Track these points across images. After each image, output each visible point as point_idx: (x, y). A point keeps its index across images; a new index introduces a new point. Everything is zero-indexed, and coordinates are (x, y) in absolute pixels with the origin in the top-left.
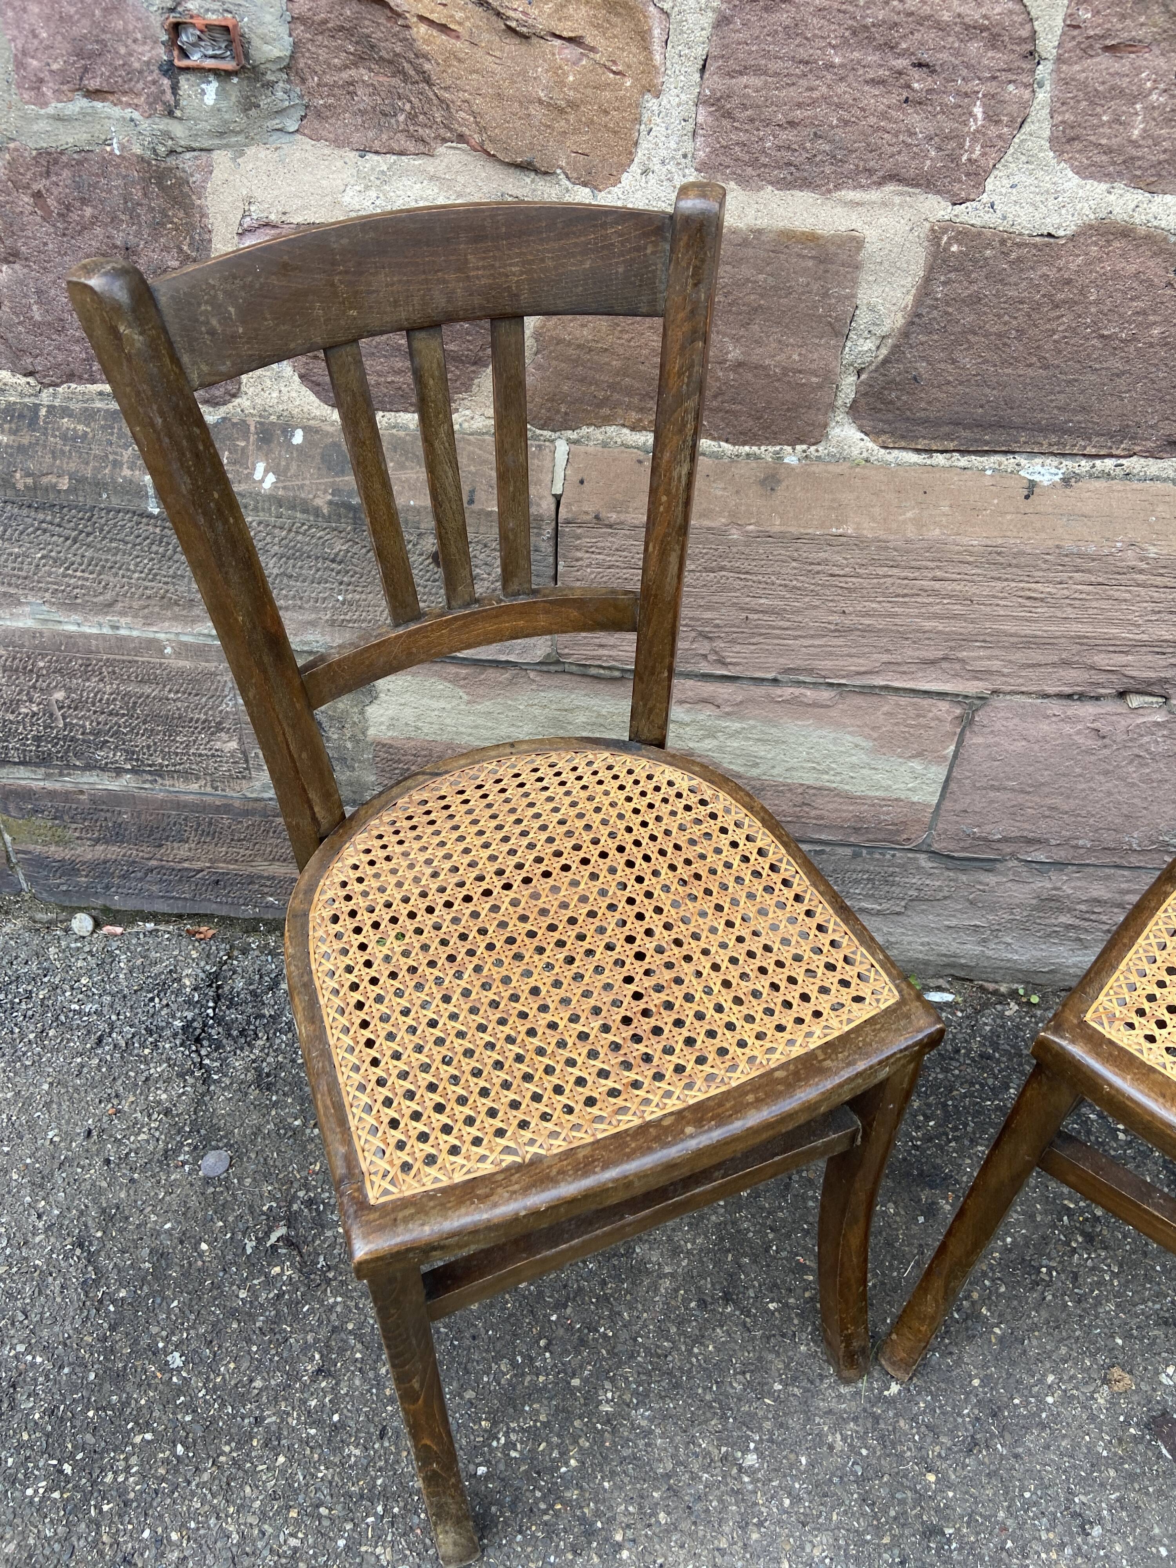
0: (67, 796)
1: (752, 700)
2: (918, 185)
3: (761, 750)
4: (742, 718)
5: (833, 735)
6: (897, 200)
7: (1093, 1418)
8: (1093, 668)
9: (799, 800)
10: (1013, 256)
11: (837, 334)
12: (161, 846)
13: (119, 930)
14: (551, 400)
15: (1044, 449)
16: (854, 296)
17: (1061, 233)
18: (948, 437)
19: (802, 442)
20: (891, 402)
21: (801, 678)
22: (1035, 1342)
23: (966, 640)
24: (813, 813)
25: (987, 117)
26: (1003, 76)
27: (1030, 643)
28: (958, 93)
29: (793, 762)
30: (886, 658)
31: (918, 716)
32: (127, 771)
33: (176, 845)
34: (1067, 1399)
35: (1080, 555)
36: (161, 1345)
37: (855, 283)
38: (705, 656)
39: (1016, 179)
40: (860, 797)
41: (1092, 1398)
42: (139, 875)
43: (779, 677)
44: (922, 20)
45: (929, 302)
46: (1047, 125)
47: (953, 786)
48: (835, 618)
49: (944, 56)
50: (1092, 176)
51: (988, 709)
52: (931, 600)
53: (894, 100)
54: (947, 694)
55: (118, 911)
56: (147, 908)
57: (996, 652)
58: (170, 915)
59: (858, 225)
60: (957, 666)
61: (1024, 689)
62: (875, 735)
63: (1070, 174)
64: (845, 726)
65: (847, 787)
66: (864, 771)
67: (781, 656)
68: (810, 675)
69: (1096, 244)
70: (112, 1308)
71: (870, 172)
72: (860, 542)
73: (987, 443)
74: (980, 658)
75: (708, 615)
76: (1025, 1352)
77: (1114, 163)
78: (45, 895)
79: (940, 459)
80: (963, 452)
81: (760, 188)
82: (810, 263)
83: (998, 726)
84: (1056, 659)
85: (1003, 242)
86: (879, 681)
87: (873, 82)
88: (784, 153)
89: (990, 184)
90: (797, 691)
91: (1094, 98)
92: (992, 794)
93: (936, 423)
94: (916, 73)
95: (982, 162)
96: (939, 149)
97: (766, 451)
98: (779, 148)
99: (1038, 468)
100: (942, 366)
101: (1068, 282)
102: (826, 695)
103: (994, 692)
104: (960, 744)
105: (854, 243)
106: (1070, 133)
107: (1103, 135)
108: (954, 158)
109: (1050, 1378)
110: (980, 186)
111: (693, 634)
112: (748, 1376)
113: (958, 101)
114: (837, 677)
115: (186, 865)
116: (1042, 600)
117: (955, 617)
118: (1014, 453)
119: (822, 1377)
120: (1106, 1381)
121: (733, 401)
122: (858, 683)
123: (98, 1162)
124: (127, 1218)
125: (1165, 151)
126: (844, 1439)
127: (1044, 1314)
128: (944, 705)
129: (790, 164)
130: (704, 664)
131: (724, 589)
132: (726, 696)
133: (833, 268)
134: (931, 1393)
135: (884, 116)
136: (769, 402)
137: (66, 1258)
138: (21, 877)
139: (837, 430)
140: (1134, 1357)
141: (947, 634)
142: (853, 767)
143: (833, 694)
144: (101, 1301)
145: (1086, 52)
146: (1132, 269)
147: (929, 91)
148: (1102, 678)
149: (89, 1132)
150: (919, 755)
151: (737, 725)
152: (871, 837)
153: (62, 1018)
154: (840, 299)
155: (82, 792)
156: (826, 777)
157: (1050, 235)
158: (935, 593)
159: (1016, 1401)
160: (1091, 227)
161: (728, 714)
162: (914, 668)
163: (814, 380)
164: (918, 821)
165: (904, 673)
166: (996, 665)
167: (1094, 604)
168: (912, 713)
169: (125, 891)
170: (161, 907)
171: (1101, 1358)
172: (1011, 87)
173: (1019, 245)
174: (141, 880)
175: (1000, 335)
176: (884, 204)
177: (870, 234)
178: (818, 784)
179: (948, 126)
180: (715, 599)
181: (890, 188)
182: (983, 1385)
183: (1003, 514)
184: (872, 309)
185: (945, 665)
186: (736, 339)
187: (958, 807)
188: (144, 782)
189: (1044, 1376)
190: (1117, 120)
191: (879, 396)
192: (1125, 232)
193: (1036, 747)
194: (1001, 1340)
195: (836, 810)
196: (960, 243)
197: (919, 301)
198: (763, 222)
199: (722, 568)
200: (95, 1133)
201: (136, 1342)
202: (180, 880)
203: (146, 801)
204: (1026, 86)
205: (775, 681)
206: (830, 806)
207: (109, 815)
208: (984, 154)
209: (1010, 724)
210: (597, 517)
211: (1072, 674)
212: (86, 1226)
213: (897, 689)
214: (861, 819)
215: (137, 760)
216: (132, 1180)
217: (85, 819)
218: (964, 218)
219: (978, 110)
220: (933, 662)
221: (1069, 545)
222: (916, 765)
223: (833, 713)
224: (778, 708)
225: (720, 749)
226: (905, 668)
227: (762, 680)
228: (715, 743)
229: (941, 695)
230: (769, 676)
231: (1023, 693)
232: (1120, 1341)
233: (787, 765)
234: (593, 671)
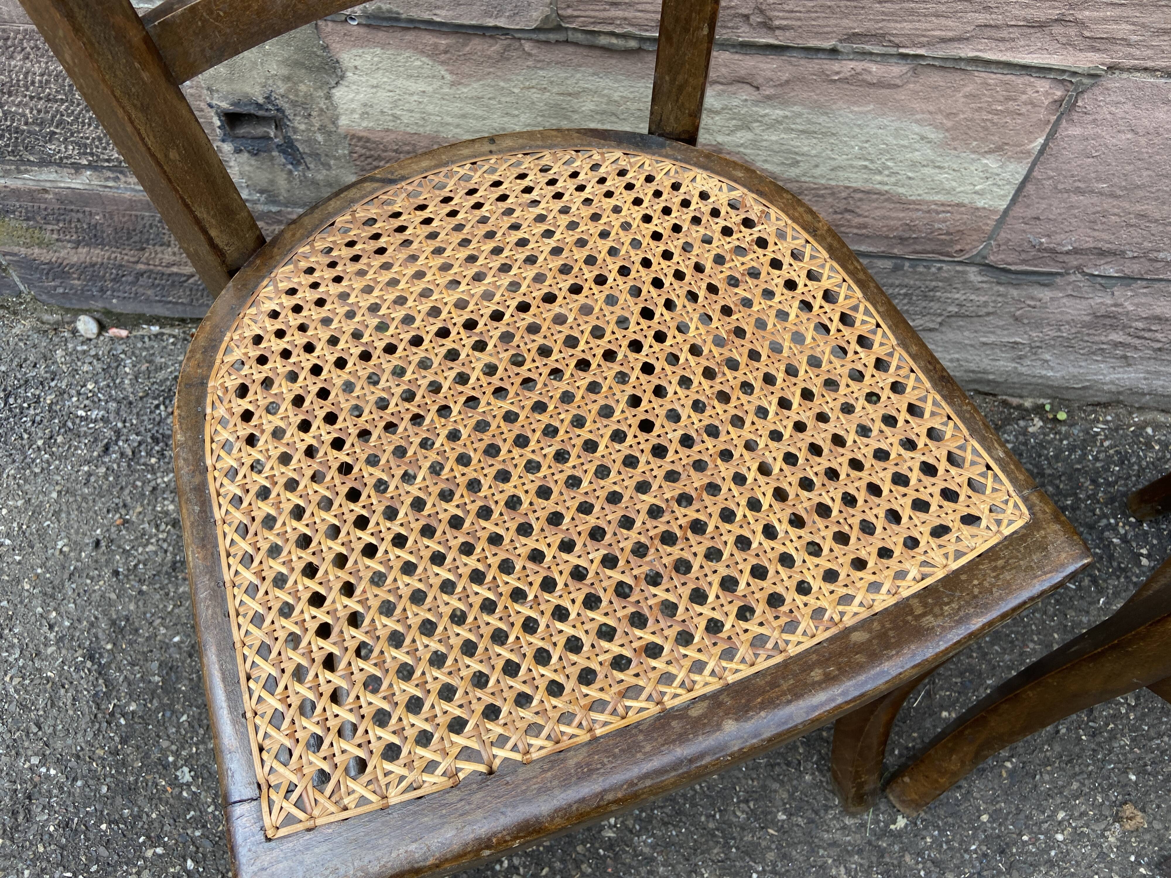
0: (31, 195)
1: (801, 80)
3: (804, 145)
4: (785, 103)
5: (897, 124)
7: (1103, 856)
9: (842, 205)
12: (143, 249)
13: (124, 333)
21: (868, 47)
22: (1047, 777)
24: (857, 220)
29: (841, 160)
30: (982, 18)
31: (1008, 99)
32: (85, 167)
33: (158, 249)
34: (1077, 837)
36: (171, 759)
38: (747, 17)
40: (914, 202)
41: (1102, 836)
42: (130, 279)
43: (840, 47)
47: (1030, 188)
51: (1096, 90)
54: (1050, 70)
55: (121, 314)
56: (147, 311)
58: (172, 319)
60: (1072, 31)
61: (1150, 64)
62: (949, 124)
64: (913, 112)
65: (901, 190)
66: (926, 170)
67: (846, 16)
68: (880, 43)
70: (123, 721)
74: (1105, 20)
76: (1035, 787)
78: (44, 297)
83: (1104, 112)
86: (967, 51)
90: (859, 66)
92: (1074, 198)
102: (896, 70)
103: (1111, 68)
104: (1051, 136)
109: (1061, 815)
112: (751, 804)
114: (914, 45)
115: (175, 269)
119: (827, 808)
120: (1118, 819)
122: (940, 54)
123: (107, 573)
124: (137, 630)
126: (847, 872)
127: (1058, 748)
128: (1043, 85)
130: (745, 28)
132: (769, 74)
134: (938, 827)
137: (77, 670)
138: (17, 279)
140: (1146, 793)
142: (914, 165)
143: (905, 69)
144: (112, 714)
149: (97, 544)
150: (999, 149)
151: (779, 113)
152: (918, 248)
153: (70, 424)
155: (45, 191)
156: (878, 178)
159: (1025, 838)
161: (769, 98)
162: (1015, 33)
164: (978, 230)
165: (1003, 40)
166: (1123, 29)
168: (1002, 94)
169: (120, 294)
170: (160, 310)
171: (1113, 794)
174: (134, 283)
178: (868, 186)
182: (992, 820)
185: (1057, 29)
187: (1030, 213)
188: (107, 179)
189: (1055, 812)
193: (1143, 141)
194: (1012, 773)
195: (884, 218)
200: (103, 544)
201: (147, 756)
202: (173, 284)
203: (114, 201)
205: (834, 52)
206: (878, 213)
207: (80, 215)
209: (1118, 111)
212: (97, 638)
213: (988, 63)
214: (910, 228)
215: (92, 154)
216: (141, 592)
217: (58, 221)
220: (1041, 26)
222: (992, 163)
223: (901, 95)
224: (832, 89)
225: (755, 144)
226: (1004, 34)
227: (818, 50)
228: (749, 135)
229: (1042, 71)
230: (827, 44)
231: (1146, 69)
232: (1133, 778)
233: (833, 163)
234: (603, 40)
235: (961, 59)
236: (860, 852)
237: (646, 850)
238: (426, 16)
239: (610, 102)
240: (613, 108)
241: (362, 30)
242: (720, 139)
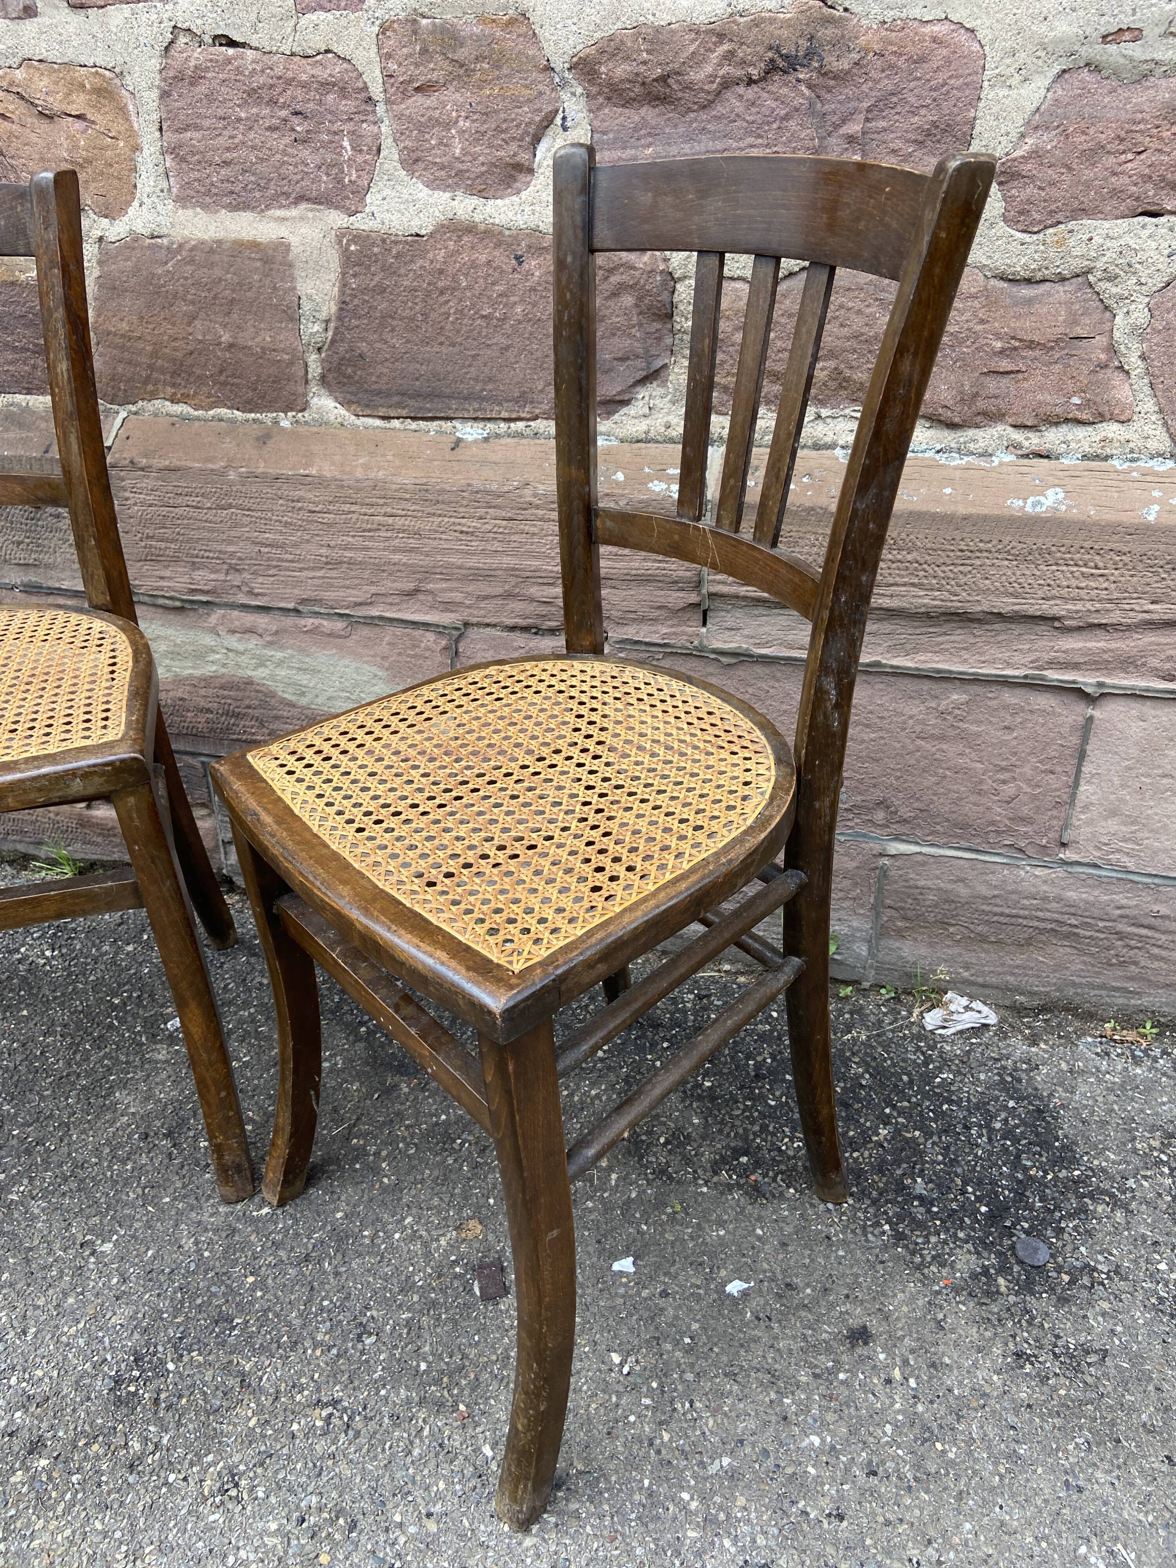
1: (285, 631)
2: (321, 203)
3: (304, 679)
4: (282, 648)
6: (310, 215)
7: (428, 1255)
8: (532, 600)
10: (394, 251)
11: (292, 319)
14: (112, 379)
15: (472, 414)
16: (295, 288)
17: (423, 232)
18: (398, 405)
19: (292, 410)
20: (350, 377)
21: (317, 609)
22: (413, 1192)
23: (428, 573)
25: (353, 148)
26: (357, 117)
27: (477, 575)
28: (329, 132)
29: (330, 692)
30: (373, 589)
31: (414, 646)
34: (413, 1237)
35: (487, 492)
37: (293, 279)
38: (240, 587)
39: (384, 194)
41: (437, 1240)
43: (300, 608)
44: (289, 82)
45: (348, 292)
46: (394, 150)
48: (323, 551)
49: (311, 105)
50: (438, 188)
51: (468, 641)
52: (389, 534)
53: (287, 140)
54: (428, 624)
57: (454, 584)
59: (285, 234)
60: (430, 598)
61: (487, 621)
62: (386, 665)
63: (421, 186)
64: (361, 656)
67: (294, 587)
68: (321, 606)
69: (450, 239)
71: (287, 195)
72: (321, 482)
73: (430, 411)
74: (444, 590)
75: (231, 549)
76: (400, 1199)
77: (450, 176)
79: (396, 423)
80: (414, 419)
81: (217, 212)
82: (258, 264)
84: (499, 591)
85: (384, 241)
86: (375, 612)
87: (270, 129)
88: (226, 185)
89: (369, 199)
90: (317, 621)
91: (422, 128)
93: (388, 394)
94: (296, 120)
95: (360, 183)
96: (328, 175)
97: (267, 417)
98: (222, 181)
99: (469, 430)
100: (378, 345)
101: (441, 272)
102: (339, 625)
103: (466, 624)
105: (283, 247)
106: (414, 156)
107: (436, 156)
108: (340, 181)
109: (409, 1220)
110: (362, 200)
111: (225, 567)
113: (331, 137)
114: (343, 607)
116: (472, 534)
117: (411, 550)
118: (451, 419)
119: (209, 1197)
120: (458, 1228)
121: (233, 376)
122: (361, 614)
125: (483, 164)
126: (196, 1243)
127: (437, 1173)
128: (431, 636)
129: (232, 192)
130: (240, 595)
131: (236, 525)
132: (265, 626)
133: (276, 266)
134: (294, 1218)
135: (285, 153)
136: (259, 376)
139: (315, 399)
141: (411, 566)
143: (345, 624)
145: (405, 96)
146: (483, 258)
147: (308, 132)
148: (543, 610)
151: (280, 655)
154: (287, 291)
157: (418, 235)
158: (390, 528)
160: (443, 226)
161: (270, 643)
162: (397, 600)
163: (286, 357)
165: (391, 604)
166: (458, 596)
167: (513, 538)
168: (409, 643)
171: (466, 1212)
172: (364, 125)
173: (396, 243)
175: (412, 319)
176: (302, 218)
177: (294, 240)
179: (329, 157)
180: (233, 534)
181: (303, 206)
182: (345, 1218)
183: (432, 460)
184: (310, 298)
185: (421, 597)
186: (225, 326)
189: (404, 1219)
190: (441, 143)
191: (338, 369)
192: (470, 229)
194: (384, 1189)
196: (356, 243)
197: (342, 293)
198: (221, 235)
199: (230, 506)
204: (375, 123)
205: (296, 611)
208: (359, 177)
210: (132, 462)
211: (518, 606)
213: (390, 620)
218: (357, 225)
219: (346, 143)
220: (412, 594)
221: (477, 484)
223: (350, 643)
224: (307, 637)
225: (272, 677)
226: (389, 600)
227: (289, 610)
228: (267, 671)
229: (426, 626)
230: (291, 606)
231: (488, 625)
232: (491, 1201)
233: (328, 694)
234: (161, 601)
235: (372, 618)
236: (216, 1231)
237: (36, 1211)
238: (57, 585)
239: (175, 645)
240: (177, 649)
241: (23, 595)
242: (250, 673)
